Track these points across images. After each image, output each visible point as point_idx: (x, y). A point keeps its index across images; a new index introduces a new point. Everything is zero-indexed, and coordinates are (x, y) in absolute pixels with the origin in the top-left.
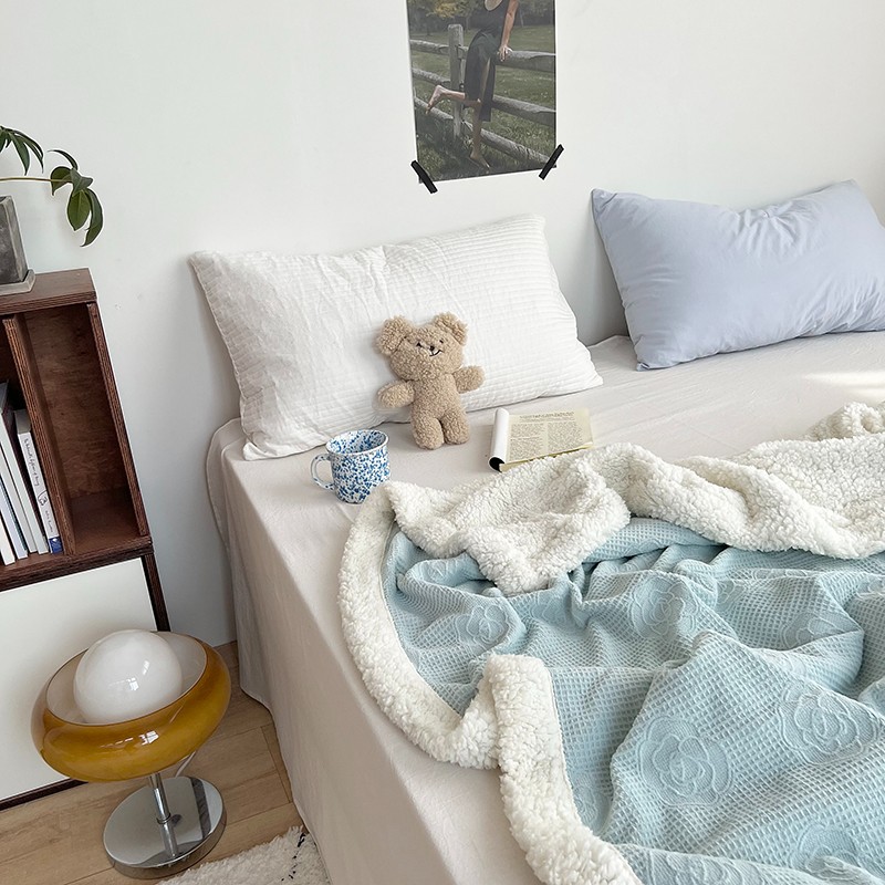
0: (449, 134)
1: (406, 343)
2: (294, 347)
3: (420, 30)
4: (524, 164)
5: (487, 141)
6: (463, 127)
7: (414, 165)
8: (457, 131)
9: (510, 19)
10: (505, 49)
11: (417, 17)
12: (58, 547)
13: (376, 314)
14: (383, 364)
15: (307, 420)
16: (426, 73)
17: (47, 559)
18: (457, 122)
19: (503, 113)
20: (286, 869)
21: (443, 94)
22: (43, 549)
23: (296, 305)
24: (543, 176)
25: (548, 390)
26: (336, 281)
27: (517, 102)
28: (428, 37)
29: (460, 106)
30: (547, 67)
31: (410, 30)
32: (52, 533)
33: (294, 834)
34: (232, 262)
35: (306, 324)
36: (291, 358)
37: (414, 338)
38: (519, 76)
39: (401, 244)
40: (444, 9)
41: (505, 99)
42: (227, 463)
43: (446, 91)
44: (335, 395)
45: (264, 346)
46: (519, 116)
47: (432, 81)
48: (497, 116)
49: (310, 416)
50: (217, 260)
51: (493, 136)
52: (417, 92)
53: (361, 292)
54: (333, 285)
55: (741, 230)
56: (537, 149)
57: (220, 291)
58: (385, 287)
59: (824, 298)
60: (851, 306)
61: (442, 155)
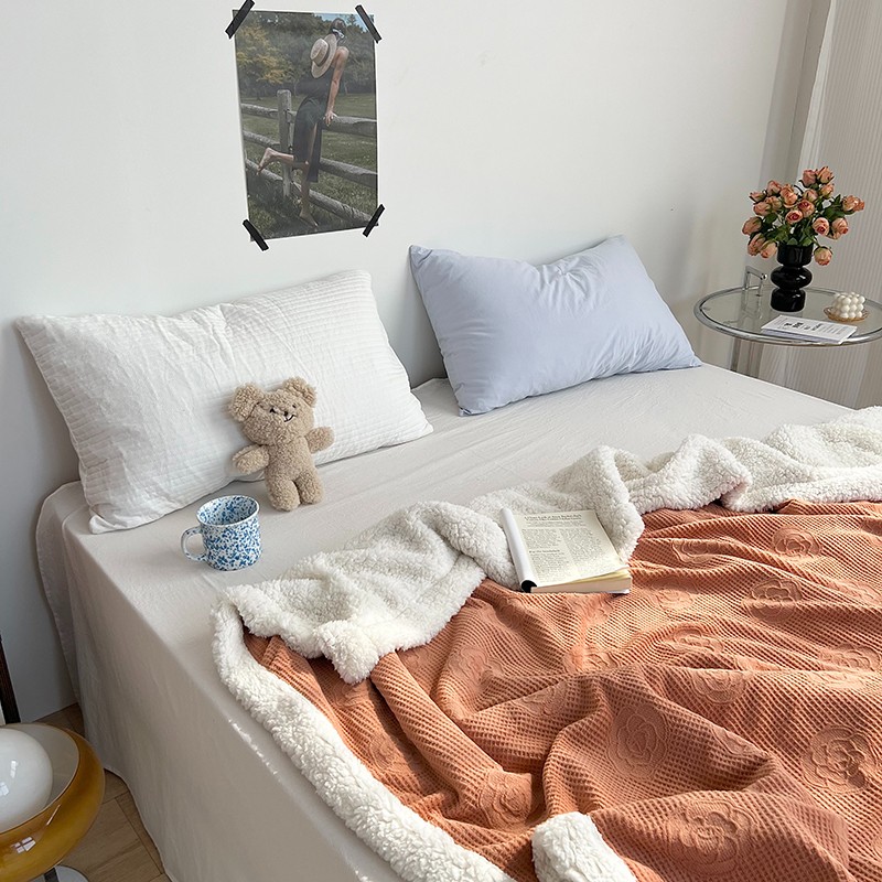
0: (279, 195)
1: (260, 410)
2: (140, 417)
3: (250, 95)
4: (350, 223)
6: (292, 188)
7: (246, 223)
8: (286, 191)
9: (335, 87)
10: (330, 112)
11: (247, 81)
14: (234, 427)
15: (159, 490)
16: (257, 136)
18: (286, 183)
19: (329, 175)
21: (272, 156)
23: (141, 373)
24: (366, 233)
25: (387, 442)
26: (179, 346)
27: (342, 165)
28: (258, 100)
29: (290, 168)
30: (368, 132)
31: (241, 94)
35: (152, 392)
36: (138, 428)
37: (266, 405)
38: (343, 140)
39: (235, 302)
40: (272, 76)
41: (331, 162)
42: (70, 535)
43: (275, 153)
44: (187, 462)
45: (107, 416)
46: (344, 177)
47: (262, 143)
48: (324, 178)
51: (320, 196)
52: (248, 154)
53: (207, 357)
54: (177, 350)
55: (542, 287)
56: (360, 208)
57: (53, 358)
58: (230, 351)
59: (611, 348)
60: (632, 352)
61: (273, 214)
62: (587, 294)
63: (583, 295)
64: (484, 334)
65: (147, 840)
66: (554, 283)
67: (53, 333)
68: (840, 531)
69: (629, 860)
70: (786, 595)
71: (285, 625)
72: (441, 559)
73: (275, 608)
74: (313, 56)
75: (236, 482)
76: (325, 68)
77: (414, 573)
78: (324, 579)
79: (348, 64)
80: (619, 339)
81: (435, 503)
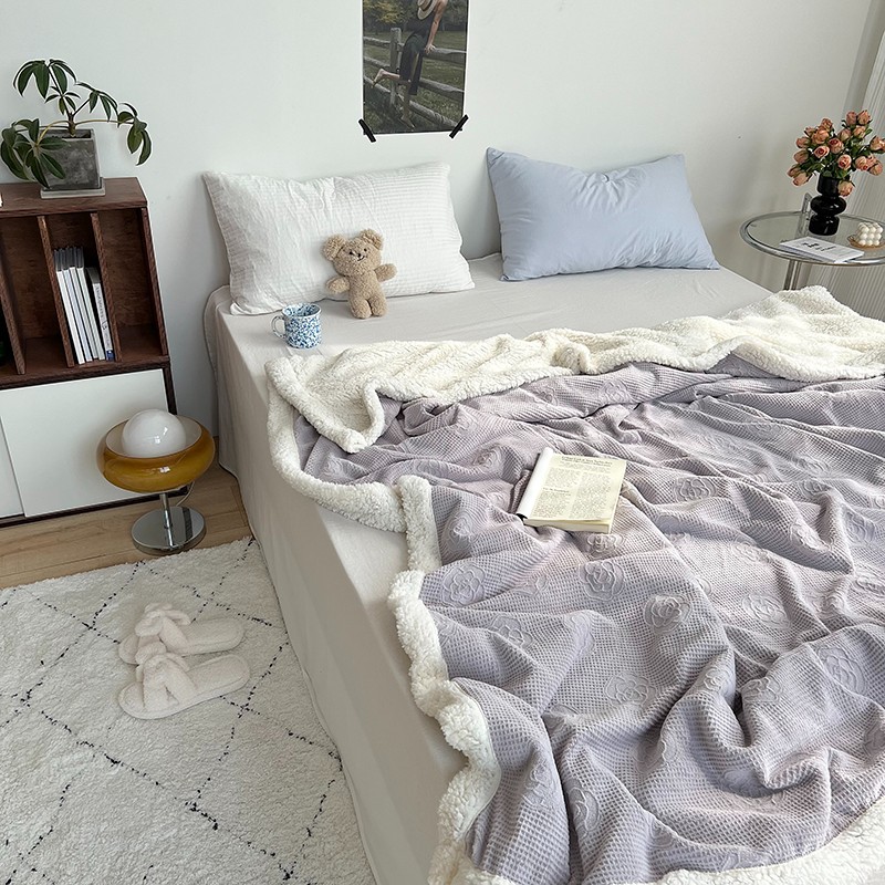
0: (387, 103)
1: (342, 252)
2: (267, 244)
3: (371, 31)
4: (441, 127)
5: (413, 109)
6: (397, 98)
7: (361, 122)
8: (392, 101)
9: (435, 26)
10: (430, 46)
11: (369, 22)
12: (112, 356)
15: (273, 292)
16: (373, 60)
17: (104, 363)
18: (393, 95)
19: (426, 91)
21: (384, 75)
23: (271, 216)
24: (452, 136)
25: (435, 289)
26: (299, 202)
27: (436, 83)
28: (376, 35)
29: (396, 84)
30: (460, 60)
31: (364, 30)
32: (109, 348)
33: (248, 539)
34: (232, 182)
35: (276, 229)
37: (348, 248)
38: (438, 65)
39: (345, 176)
40: (388, 18)
41: (428, 81)
42: (220, 316)
43: (386, 73)
45: (248, 241)
46: (438, 93)
48: (421, 92)
49: (275, 290)
50: (221, 179)
51: (418, 106)
52: (366, 72)
53: (315, 211)
54: (297, 204)
55: (583, 189)
56: (449, 116)
57: (222, 201)
58: (331, 210)
59: (633, 243)
60: (652, 250)
61: (382, 116)
62: (620, 199)
63: (617, 200)
64: (528, 221)
66: (594, 187)
74: (420, 3)
75: (328, 299)
76: (429, 12)
79: (447, 10)
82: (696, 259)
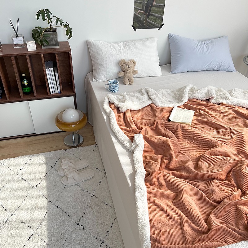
0: (140, 20)
1: (124, 64)
2: (104, 62)
4: (156, 27)
6: (143, 19)
7: (132, 25)
8: (142, 19)
10: (154, 3)
12: (60, 93)
13: (120, 57)
14: (120, 67)
15: (105, 76)
16: (137, 7)
17: (58, 94)
18: (142, 18)
20: (93, 149)
22: (57, 93)
23: (105, 54)
24: (159, 30)
25: (150, 76)
27: (155, 14)
29: (143, 14)
30: (162, 7)
32: (59, 90)
33: (95, 145)
34: (95, 43)
35: (107, 58)
36: (103, 64)
37: (126, 64)
38: (156, 9)
39: (127, 42)
41: (153, 13)
43: (140, 11)
44: (110, 72)
45: (98, 61)
46: (155, 17)
47: (138, 9)
48: (151, 17)
50: (92, 42)
51: (149, 21)
52: (135, 11)
53: (118, 52)
54: (113, 50)
55: (197, 47)
56: (158, 24)
57: (92, 49)
58: (122, 52)
59: (210, 64)
60: (216, 66)
61: (138, 24)
62: (208, 50)
63: (207, 50)
64: (180, 56)
65: (94, 135)
66: (200, 46)
67: (92, 44)
68: (227, 110)
69: (145, 142)
70: (205, 118)
71: (115, 101)
72: (145, 98)
73: (114, 99)
75: (120, 78)
77: (140, 99)
78: (124, 96)
80: (213, 62)
81: (148, 88)
82: (229, 69)
